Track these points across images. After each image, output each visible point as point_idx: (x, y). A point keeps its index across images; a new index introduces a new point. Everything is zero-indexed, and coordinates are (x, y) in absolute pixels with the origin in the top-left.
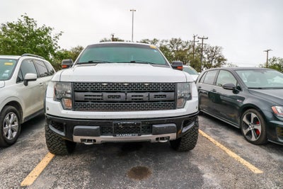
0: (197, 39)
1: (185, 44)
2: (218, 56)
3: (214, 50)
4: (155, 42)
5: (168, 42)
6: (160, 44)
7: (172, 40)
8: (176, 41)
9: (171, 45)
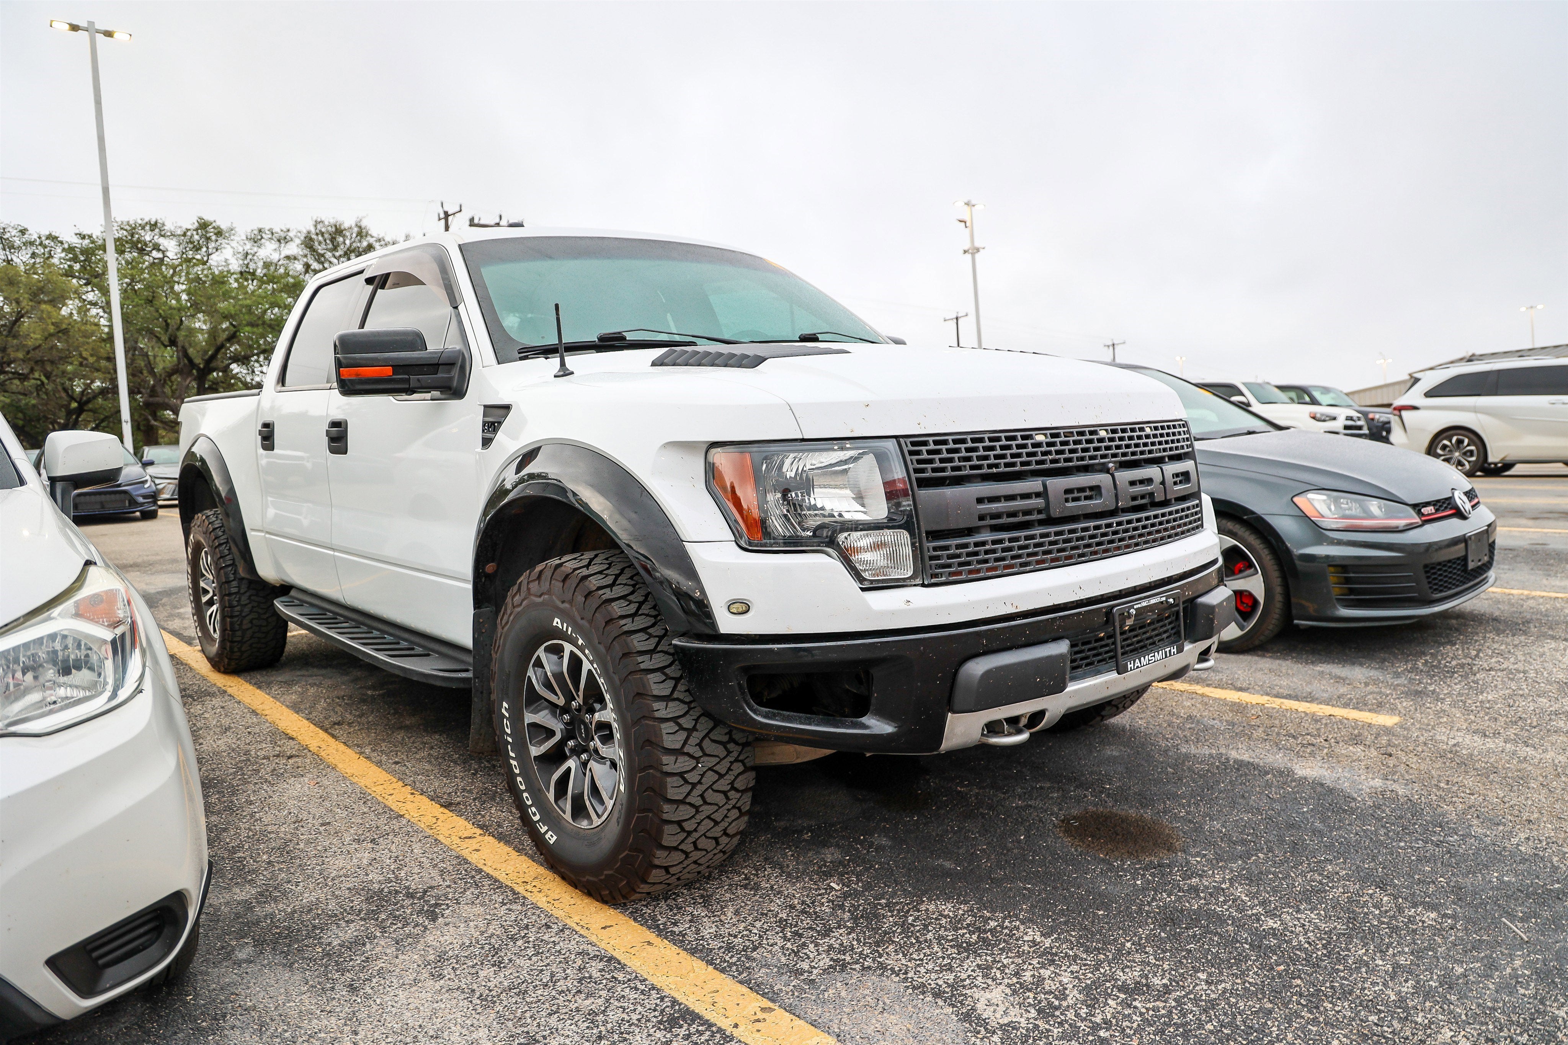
4: (208, 239)
5: (292, 240)
6: (239, 256)
7: (317, 234)
8: (341, 239)
9: (311, 262)
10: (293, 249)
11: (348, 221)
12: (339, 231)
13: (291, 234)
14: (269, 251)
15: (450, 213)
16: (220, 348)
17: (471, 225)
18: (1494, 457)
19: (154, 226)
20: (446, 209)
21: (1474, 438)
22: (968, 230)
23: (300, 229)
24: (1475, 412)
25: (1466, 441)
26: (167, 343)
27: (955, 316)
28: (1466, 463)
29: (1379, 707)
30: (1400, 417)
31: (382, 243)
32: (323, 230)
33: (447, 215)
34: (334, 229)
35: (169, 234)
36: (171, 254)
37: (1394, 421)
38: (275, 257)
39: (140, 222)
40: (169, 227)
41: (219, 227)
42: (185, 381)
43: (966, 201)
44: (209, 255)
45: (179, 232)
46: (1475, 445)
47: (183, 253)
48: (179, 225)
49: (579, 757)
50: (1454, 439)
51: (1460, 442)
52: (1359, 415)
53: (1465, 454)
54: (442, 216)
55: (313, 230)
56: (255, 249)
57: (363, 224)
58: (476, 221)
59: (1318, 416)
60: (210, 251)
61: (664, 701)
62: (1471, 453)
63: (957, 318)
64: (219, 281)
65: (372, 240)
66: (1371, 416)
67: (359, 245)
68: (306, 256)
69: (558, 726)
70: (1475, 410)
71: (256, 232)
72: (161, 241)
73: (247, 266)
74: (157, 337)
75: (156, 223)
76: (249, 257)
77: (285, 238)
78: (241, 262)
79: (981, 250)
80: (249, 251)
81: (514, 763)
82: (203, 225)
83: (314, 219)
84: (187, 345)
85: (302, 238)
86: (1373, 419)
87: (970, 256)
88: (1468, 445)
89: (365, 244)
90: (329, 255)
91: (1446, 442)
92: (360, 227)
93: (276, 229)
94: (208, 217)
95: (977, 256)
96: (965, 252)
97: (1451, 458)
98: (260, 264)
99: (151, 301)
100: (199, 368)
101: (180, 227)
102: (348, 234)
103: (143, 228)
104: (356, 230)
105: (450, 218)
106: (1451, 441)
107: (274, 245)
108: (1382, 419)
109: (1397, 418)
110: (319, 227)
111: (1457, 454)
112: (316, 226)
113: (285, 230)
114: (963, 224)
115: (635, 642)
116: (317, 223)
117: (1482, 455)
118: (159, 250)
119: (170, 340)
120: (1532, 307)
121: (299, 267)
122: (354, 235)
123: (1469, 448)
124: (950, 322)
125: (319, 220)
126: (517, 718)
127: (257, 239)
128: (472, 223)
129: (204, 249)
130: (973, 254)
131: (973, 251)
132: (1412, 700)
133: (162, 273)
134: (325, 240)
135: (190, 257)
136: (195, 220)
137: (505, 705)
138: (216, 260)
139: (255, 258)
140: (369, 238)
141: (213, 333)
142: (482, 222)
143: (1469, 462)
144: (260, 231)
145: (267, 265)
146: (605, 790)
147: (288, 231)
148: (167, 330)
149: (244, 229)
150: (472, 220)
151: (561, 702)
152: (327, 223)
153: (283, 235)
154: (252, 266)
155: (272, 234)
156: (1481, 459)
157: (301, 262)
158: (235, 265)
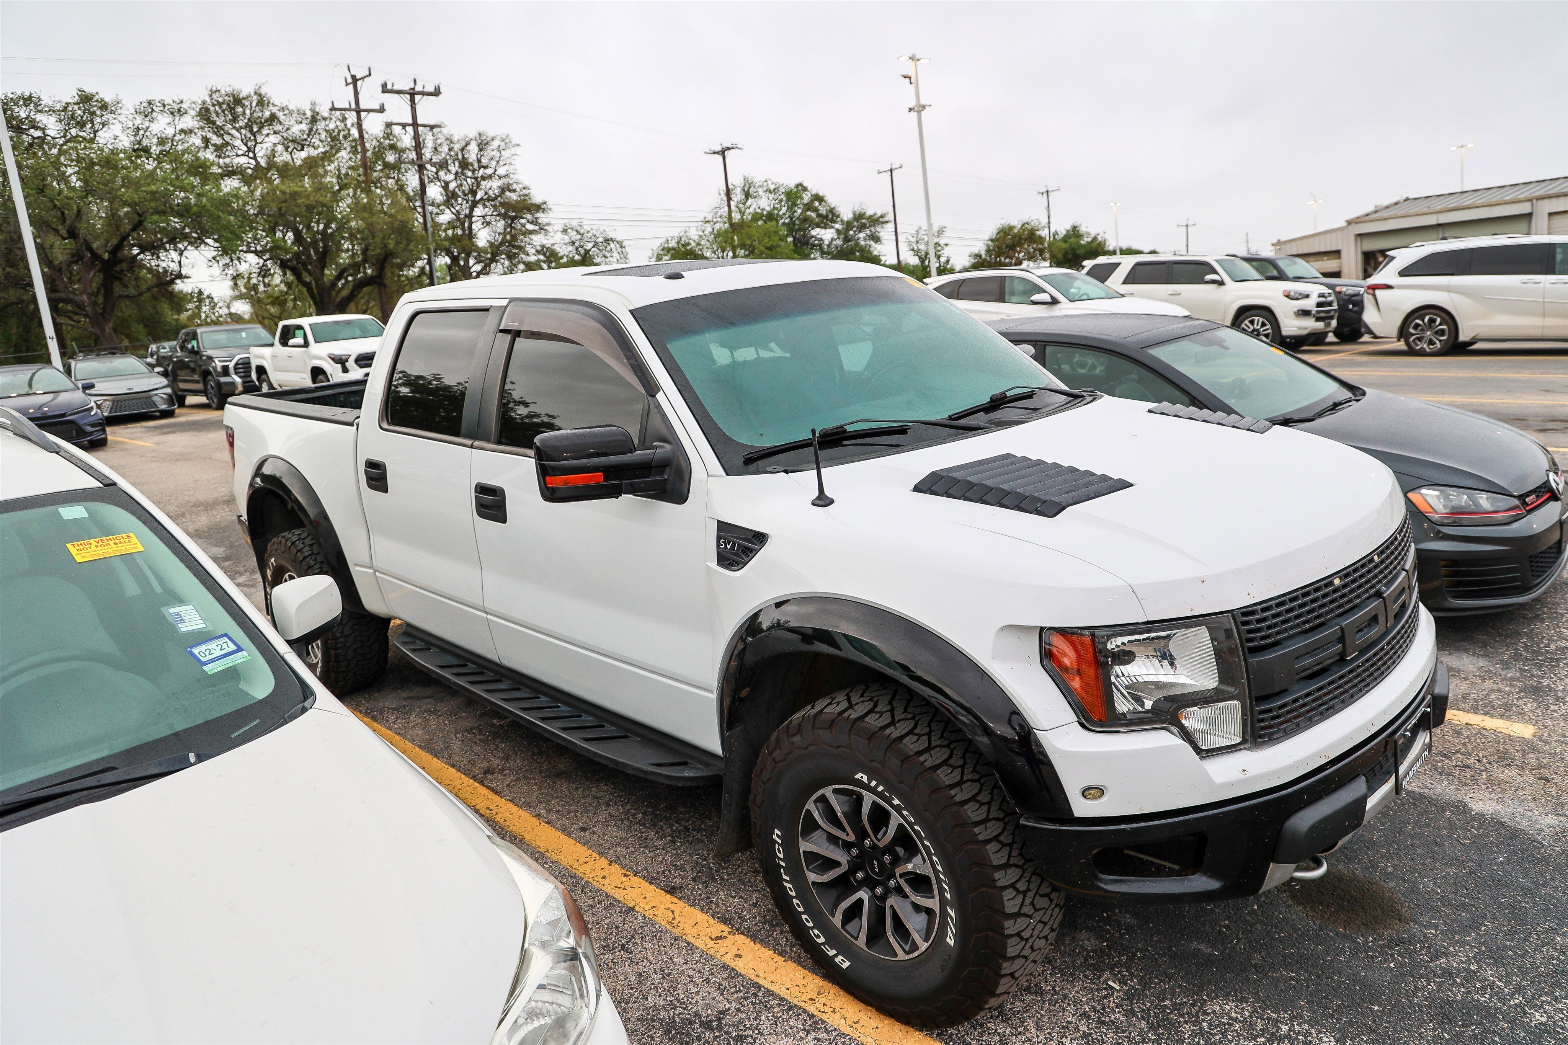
0: (370, 96)
1: (298, 129)
2: (494, 185)
3: (472, 154)
4: (93, 114)
5: (186, 113)
6: (129, 131)
7: (214, 105)
8: (239, 109)
9: (209, 135)
10: (189, 121)
11: (246, 89)
12: (238, 101)
13: (185, 106)
14: (162, 125)
15: (358, 77)
16: (124, 238)
17: (383, 92)
18: (1463, 337)
19: (28, 100)
20: (353, 73)
21: (1447, 317)
22: (913, 86)
23: (193, 99)
24: (1449, 291)
25: (1438, 320)
26: (65, 235)
27: (889, 168)
28: (1438, 342)
29: (1506, 711)
30: (1374, 295)
31: (286, 112)
32: (221, 100)
33: (355, 80)
34: (231, 99)
35: (47, 109)
36: (52, 132)
37: (1368, 300)
38: (170, 131)
39: (11, 96)
40: (46, 101)
41: (102, 100)
42: (89, 274)
43: (910, 55)
44: (95, 132)
45: (58, 107)
46: (1447, 324)
47: (66, 131)
48: (57, 99)
49: (873, 889)
50: (1427, 319)
51: (1432, 321)
52: (1330, 291)
53: (1436, 333)
54: (350, 80)
55: (208, 99)
56: (147, 124)
57: (263, 91)
58: (389, 87)
59: (1292, 294)
60: (97, 127)
61: (1002, 869)
62: (1442, 332)
63: (891, 170)
64: (109, 162)
65: (274, 110)
66: (1338, 289)
67: (260, 115)
68: (202, 128)
69: (843, 858)
70: (1448, 289)
71: (145, 105)
72: (39, 117)
73: (139, 143)
74: (54, 229)
75: (30, 97)
76: (141, 132)
77: (179, 110)
78: (132, 138)
79: (927, 108)
80: (140, 126)
81: (788, 885)
82: (85, 99)
83: (209, 88)
84: (89, 238)
85: (198, 110)
86: (1340, 293)
87: (916, 113)
88: (1440, 324)
89: (267, 114)
90: (228, 126)
91: (1418, 321)
92: (260, 95)
93: (168, 101)
94: (89, 89)
95: (923, 113)
96: (910, 110)
97: (1423, 337)
98: (155, 140)
99: (42, 191)
100: (103, 260)
101: (59, 102)
102: (247, 103)
103: (16, 104)
104: (255, 99)
105: (359, 83)
106: (1423, 321)
107: (167, 118)
108: (1348, 292)
109: (1370, 297)
110: (214, 96)
111: (1429, 333)
112: (211, 96)
113: (178, 101)
114: (908, 80)
115: (969, 813)
116: (212, 92)
117: (1453, 335)
118: (37, 128)
119: (68, 232)
120: (1462, 146)
121: (196, 140)
122: (254, 104)
123: (1440, 327)
124: (885, 174)
125: (214, 89)
126: (790, 845)
127: (148, 110)
128: (385, 89)
129: (89, 126)
130: (919, 112)
131: (919, 109)
132: (1534, 701)
133: (45, 153)
134: (223, 111)
135: (74, 135)
136: (74, 92)
137: (776, 831)
138: (104, 137)
139: (148, 133)
140: (271, 107)
141: (113, 219)
142: (396, 88)
143: (1440, 341)
144: (150, 103)
145: (162, 141)
146: (917, 932)
147: (182, 102)
148: (64, 221)
149: (131, 101)
150: (384, 85)
151: (852, 838)
152: (223, 92)
153: (176, 107)
154: (145, 142)
155: (164, 106)
156: (1452, 339)
157: (199, 135)
158: (126, 142)
